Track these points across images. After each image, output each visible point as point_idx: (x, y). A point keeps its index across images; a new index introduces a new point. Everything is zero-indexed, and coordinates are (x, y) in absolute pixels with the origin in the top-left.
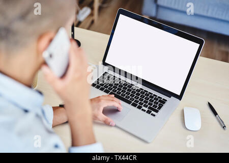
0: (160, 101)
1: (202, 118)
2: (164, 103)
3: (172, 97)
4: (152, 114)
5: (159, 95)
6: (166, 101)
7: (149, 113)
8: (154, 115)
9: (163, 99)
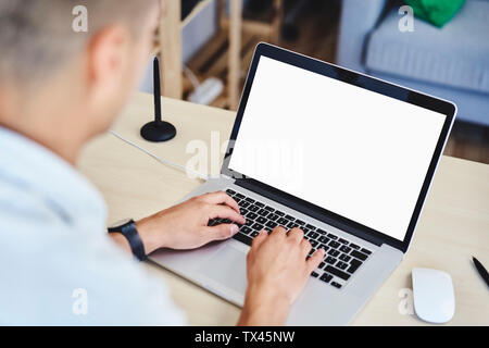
0: (354, 254)
1: (456, 294)
2: (364, 258)
3: (384, 245)
4: (333, 284)
5: (351, 239)
6: (369, 253)
7: (327, 281)
8: (339, 286)
9: (363, 250)
